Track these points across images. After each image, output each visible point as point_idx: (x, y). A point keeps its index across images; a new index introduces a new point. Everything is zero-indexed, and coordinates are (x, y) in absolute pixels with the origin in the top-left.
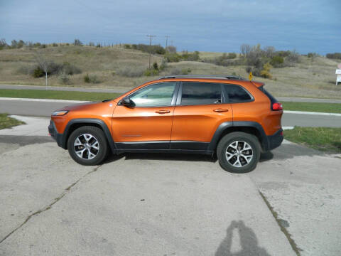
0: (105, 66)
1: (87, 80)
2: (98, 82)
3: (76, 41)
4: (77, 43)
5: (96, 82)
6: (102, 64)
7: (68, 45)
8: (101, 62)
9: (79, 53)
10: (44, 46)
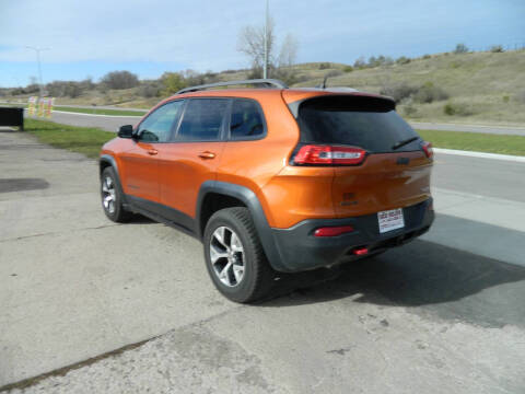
0: (499, 85)
1: (449, 111)
2: (468, 114)
3: (458, 47)
4: (460, 50)
5: (465, 113)
6: (495, 83)
7: (447, 54)
8: (493, 78)
9: (456, 67)
10: (408, 61)
